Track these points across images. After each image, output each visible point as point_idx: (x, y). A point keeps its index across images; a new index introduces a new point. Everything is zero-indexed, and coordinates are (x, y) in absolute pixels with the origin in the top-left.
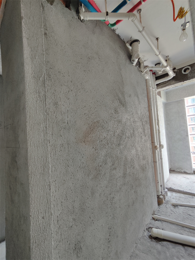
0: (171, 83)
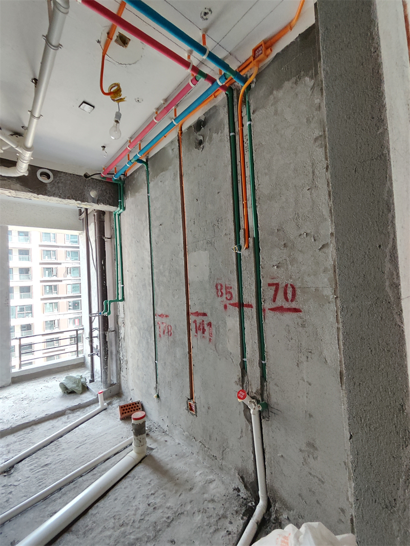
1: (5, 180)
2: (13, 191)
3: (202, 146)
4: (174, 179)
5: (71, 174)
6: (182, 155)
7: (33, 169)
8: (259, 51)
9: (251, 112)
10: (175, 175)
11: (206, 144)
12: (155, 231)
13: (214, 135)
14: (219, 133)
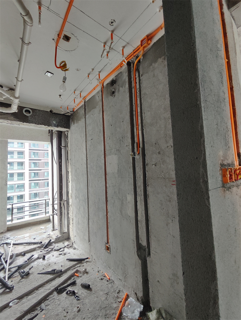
0: (9, 118)
1: (5, 115)
2: (10, 121)
3: (114, 95)
4: (99, 114)
5: (42, 111)
6: (103, 100)
7: (20, 108)
8: (144, 41)
9: (141, 75)
10: (100, 111)
11: (116, 94)
12: (89, 143)
13: (121, 88)
14: (123, 87)
